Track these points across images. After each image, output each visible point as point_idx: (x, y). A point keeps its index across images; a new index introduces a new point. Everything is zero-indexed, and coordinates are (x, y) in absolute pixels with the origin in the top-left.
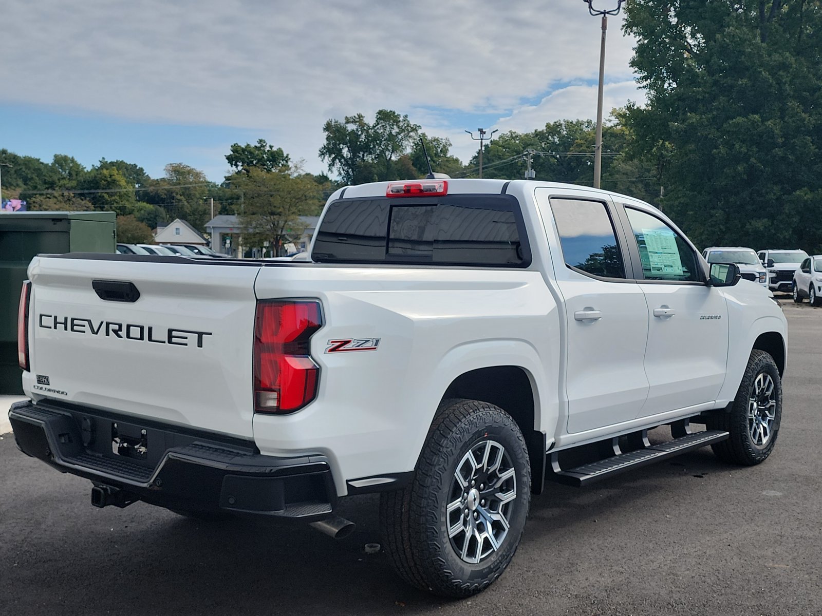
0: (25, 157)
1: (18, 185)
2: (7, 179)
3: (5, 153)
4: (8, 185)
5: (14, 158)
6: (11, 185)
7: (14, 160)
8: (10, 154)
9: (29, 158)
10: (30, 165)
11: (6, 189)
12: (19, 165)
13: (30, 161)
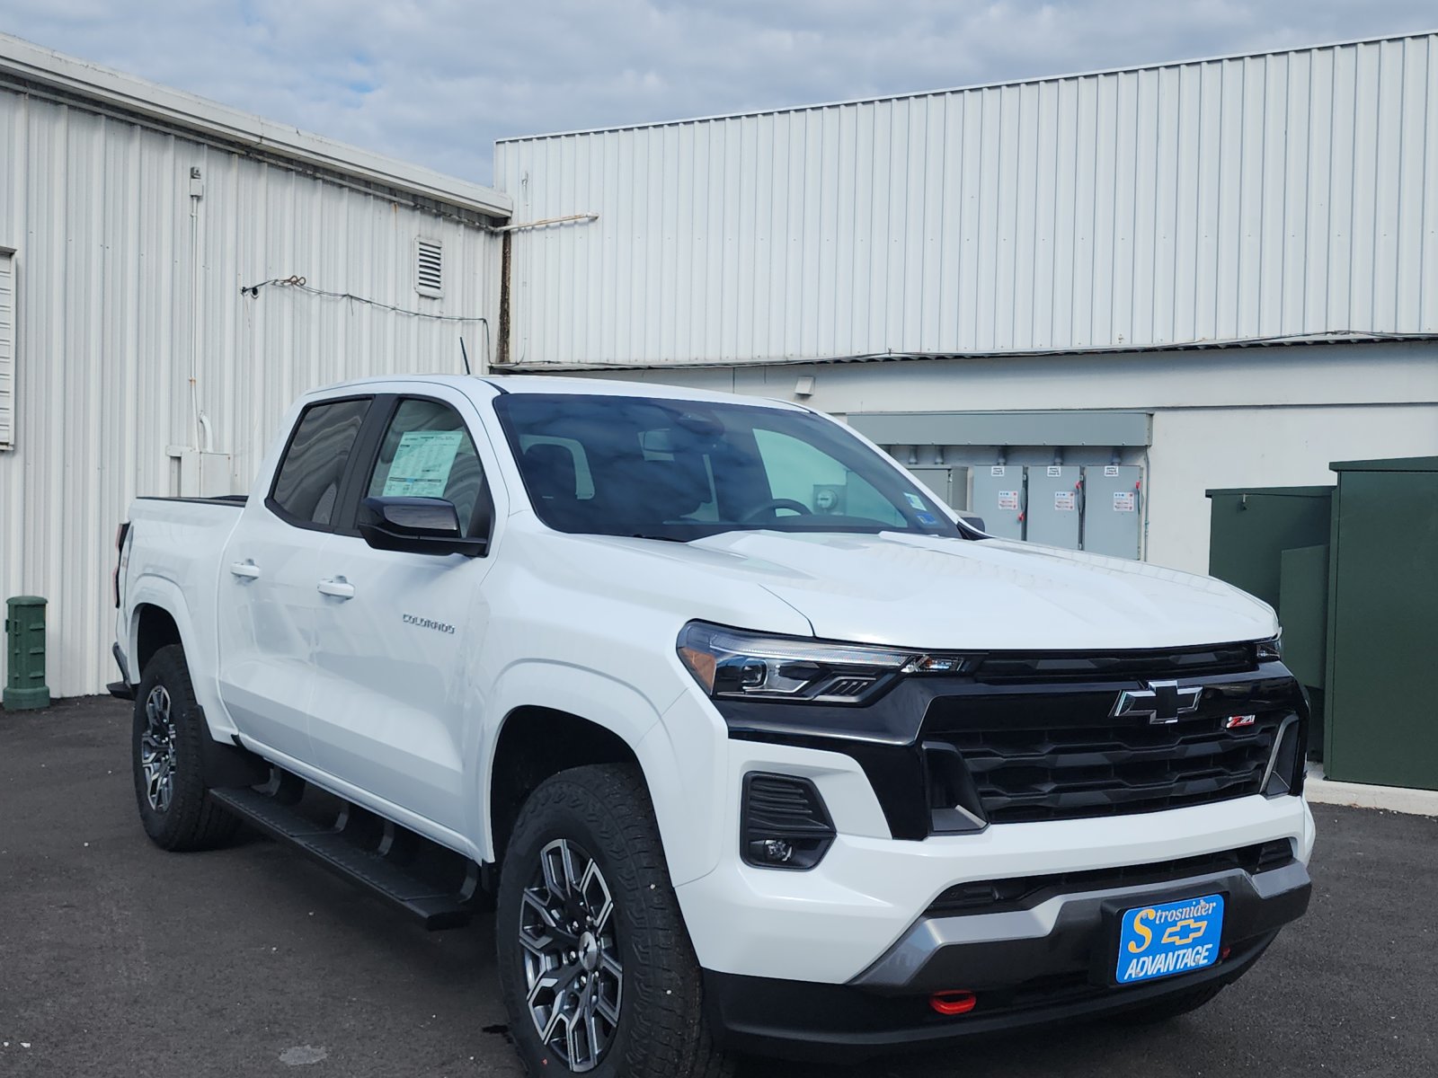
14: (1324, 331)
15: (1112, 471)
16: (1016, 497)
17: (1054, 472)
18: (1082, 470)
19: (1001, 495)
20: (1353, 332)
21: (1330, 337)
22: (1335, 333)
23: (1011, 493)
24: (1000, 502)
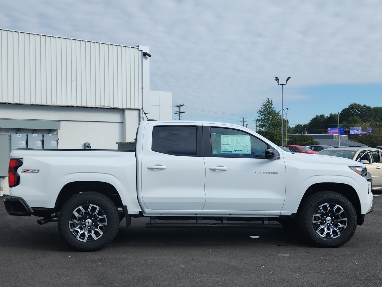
0: (377, 108)
1: (370, 121)
2: (365, 118)
3: (365, 107)
4: (366, 121)
5: (369, 108)
6: (367, 120)
7: (368, 109)
8: (367, 106)
9: (379, 107)
10: (380, 111)
11: (365, 123)
12: (371, 111)
13: (380, 109)
14: (100, 105)
15: (50, 136)
16: (25, 142)
17: (35, 136)
18: (43, 136)
19: (20, 142)
20: (106, 106)
21: (101, 107)
22: (102, 106)
23: (23, 142)
24: (20, 144)
